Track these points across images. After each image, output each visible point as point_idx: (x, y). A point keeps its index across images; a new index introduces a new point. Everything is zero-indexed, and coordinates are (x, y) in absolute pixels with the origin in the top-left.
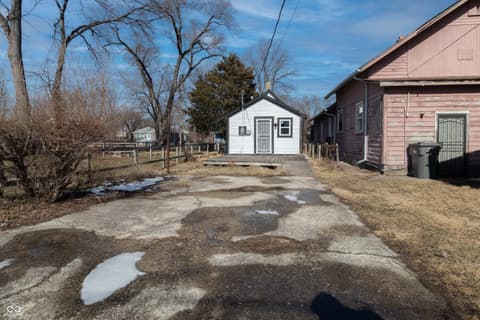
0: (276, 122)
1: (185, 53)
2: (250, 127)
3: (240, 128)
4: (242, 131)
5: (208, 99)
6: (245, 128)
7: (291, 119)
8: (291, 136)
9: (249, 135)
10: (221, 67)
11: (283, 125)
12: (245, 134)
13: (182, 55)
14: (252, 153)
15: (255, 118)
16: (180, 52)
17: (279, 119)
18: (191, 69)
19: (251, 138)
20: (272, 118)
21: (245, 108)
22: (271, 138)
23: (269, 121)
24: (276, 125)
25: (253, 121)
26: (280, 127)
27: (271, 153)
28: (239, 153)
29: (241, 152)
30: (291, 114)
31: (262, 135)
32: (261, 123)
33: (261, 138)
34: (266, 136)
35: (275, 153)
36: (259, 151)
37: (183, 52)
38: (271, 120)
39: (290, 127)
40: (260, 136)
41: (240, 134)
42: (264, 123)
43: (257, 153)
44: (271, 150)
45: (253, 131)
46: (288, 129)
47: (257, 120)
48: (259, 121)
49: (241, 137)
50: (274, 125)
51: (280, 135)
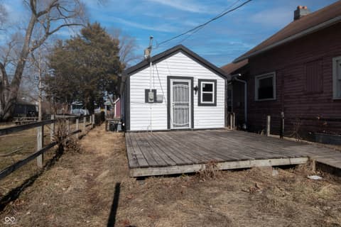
0: (196, 84)
1: (41, 13)
2: (162, 92)
3: (147, 91)
4: (151, 95)
5: (72, 65)
6: (154, 91)
7: (215, 81)
8: (215, 104)
9: (161, 102)
11: (204, 90)
12: (155, 100)
14: (166, 128)
15: (169, 78)
16: (34, 11)
17: (200, 81)
18: (48, 34)
19: (164, 106)
20: (192, 79)
21: (154, 62)
22: (190, 107)
23: (187, 83)
24: (196, 89)
25: (166, 82)
26: (202, 92)
27: (190, 127)
28: (145, 129)
29: (148, 127)
30: (215, 75)
31: (178, 102)
32: (177, 85)
33: (178, 107)
34: (183, 104)
35: (195, 127)
36: (174, 126)
37: (37, 12)
38: (189, 81)
39: (213, 92)
40: (176, 104)
41: (147, 101)
42: (180, 85)
43: (172, 127)
44: (190, 123)
45: (166, 97)
46: (211, 95)
47: (172, 81)
48: (174, 83)
49: (148, 105)
50: (193, 89)
51: (202, 102)
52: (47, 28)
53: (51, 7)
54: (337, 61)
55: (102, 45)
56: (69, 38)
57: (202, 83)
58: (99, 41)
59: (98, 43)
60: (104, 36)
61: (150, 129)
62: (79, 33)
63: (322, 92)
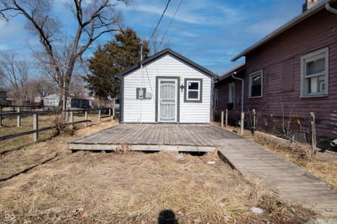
0: (182, 83)
1: (85, 24)
2: (151, 90)
3: (138, 89)
4: (141, 93)
5: (106, 66)
6: (144, 90)
7: (201, 80)
8: (201, 101)
9: (150, 99)
10: (119, 38)
11: (190, 88)
12: (144, 97)
13: (82, 26)
14: (154, 121)
15: (157, 78)
16: (80, 23)
17: (186, 80)
18: (91, 40)
19: (152, 102)
20: (178, 78)
21: (145, 64)
22: (176, 103)
23: (174, 82)
24: (182, 87)
25: (155, 81)
26: (188, 90)
27: (176, 121)
28: (136, 121)
29: (138, 120)
30: (201, 74)
31: (164, 99)
32: (164, 84)
33: (165, 103)
34: (170, 101)
35: (181, 121)
36: (161, 119)
37: (83, 23)
38: (176, 81)
39: (199, 90)
40: (163, 101)
41: (137, 98)
42: (167, 84)
43: (159, 121)
44: (176, 117)
45: (155, 95)
46: (197, 92)
47: (160, 80)
48: (162, 82)
49: (139, 101)
50: (180, 87)
51: (187, 99)
52: (91, 35)
53: (93, 17)
54: (304, 60)
55: (132, 48)
56: (106, 43)
57: (188, 81)
58: (129, 44)
59: (128, 46)
60: (135, 38)
61: (140, 121)
62: (114, 38)
63: (293, 91)
